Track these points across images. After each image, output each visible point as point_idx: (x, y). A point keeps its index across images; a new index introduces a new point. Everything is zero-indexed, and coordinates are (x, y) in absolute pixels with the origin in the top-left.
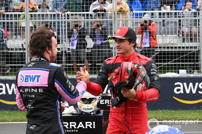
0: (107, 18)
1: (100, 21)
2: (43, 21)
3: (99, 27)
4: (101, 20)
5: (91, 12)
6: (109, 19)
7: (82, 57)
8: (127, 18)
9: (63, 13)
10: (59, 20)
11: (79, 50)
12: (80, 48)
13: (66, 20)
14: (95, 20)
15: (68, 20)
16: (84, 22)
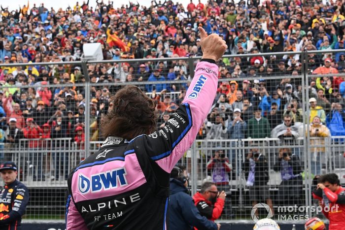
0: (297, 145)
1: (287, 149)
2: (214, 149)
3: (286, 156)
4: (289, 147)
5: (274, 138)
6: (299, 146)
7: (264, 195)
8: (324, 144)
9: (240, 140)
10: (234, 148)
11: (260, 187)
12: (262, 184)
13: (244, 148)
14: (281, 147)
15: (246, 148)
16: (266, 150)
